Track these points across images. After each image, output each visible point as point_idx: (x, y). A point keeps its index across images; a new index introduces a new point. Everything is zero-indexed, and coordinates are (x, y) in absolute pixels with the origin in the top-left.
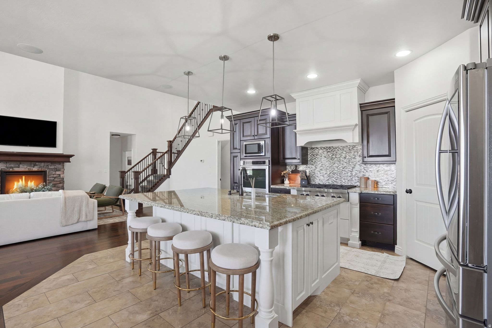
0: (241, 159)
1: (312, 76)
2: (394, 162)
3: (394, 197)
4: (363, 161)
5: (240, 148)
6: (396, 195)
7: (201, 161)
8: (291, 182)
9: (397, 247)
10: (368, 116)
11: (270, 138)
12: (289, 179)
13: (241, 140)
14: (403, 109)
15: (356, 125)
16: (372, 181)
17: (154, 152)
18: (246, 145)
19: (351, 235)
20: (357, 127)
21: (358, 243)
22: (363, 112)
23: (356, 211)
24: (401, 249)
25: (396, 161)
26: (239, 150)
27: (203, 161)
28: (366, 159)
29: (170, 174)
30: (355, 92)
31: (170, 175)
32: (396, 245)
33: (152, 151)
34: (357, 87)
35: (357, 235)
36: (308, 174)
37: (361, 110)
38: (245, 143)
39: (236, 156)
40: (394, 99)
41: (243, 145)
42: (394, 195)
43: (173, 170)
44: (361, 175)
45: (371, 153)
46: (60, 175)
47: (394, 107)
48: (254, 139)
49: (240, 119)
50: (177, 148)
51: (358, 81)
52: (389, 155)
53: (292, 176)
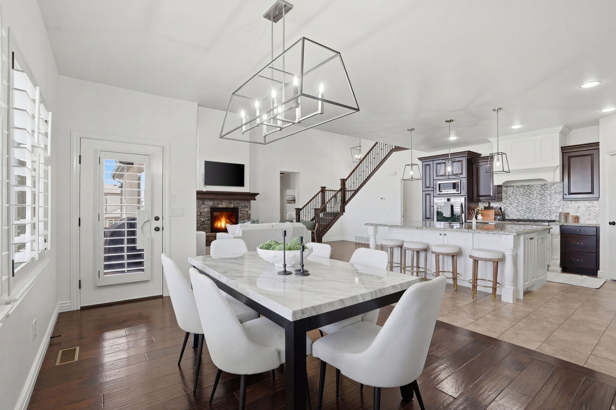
0: (434, 196)
1: (517, 126)
2: (597, 199)
3: (597, 229)
4: (564, 198)
5: (433, 187)
6: (599, 227)
7: (382, 198)
8: (485, 218)
9: (599, 272)
10: (569, 158)
11: (466, 177)
12: (482, 215)
13: (434, 179)
14: (608, 153)
15: (558, 166)
16: (572, 216)
17: (323, 190)
18: (439, 185)
19: (551, 262)
20: (559, 168)
21: (560, 269)
22: (564, 154)
23: (557, 241)
24: (604, 272)
25: (599, 197)
26: (433, 189)
27: (383, 199)
28: (565, 197)
29: (344, 211)
30: (557, 136)
31: (344, 213)
32: (599, 270)
33: (320, 189)
34: (560, 132)
35: (558, 262)
36: (503, 210)
37: (562, 153)
38: (439, 182)
39: (429, 194)
40: (599, 143)
41: (436, 185)
42: (597, 227)
43: (347, 207)
44: (560, 210)
45: (572, 191)
46: (247, 212)
47: (598, 150)
48: (449, 179)
49: (433, 161)
50: (351, 186)
51: (560, 128)
52: (592, 193)
53: (486, 212)
